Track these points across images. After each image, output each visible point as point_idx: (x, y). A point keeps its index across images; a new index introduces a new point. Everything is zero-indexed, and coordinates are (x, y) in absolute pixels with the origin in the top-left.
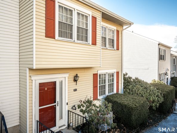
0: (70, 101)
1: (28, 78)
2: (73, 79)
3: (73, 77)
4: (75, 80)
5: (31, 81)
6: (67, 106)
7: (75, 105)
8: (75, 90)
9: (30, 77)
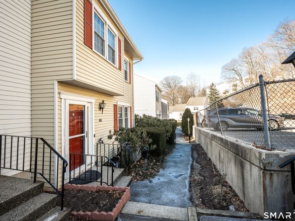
0: (97, 132)
1: (57, 95)
2: (98, 107)
3: (98, 104)
4: (101, 108)
5: (60, 100)
6: (94, 138)
7: (101, 139)
8: (100, 120)
9: (59, 93)
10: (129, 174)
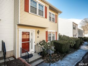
0: (36, 41)
2: (37, 32)
7: (38, 43)
8: (38, 37)
9: (18, 28)
10: (43, 59)
